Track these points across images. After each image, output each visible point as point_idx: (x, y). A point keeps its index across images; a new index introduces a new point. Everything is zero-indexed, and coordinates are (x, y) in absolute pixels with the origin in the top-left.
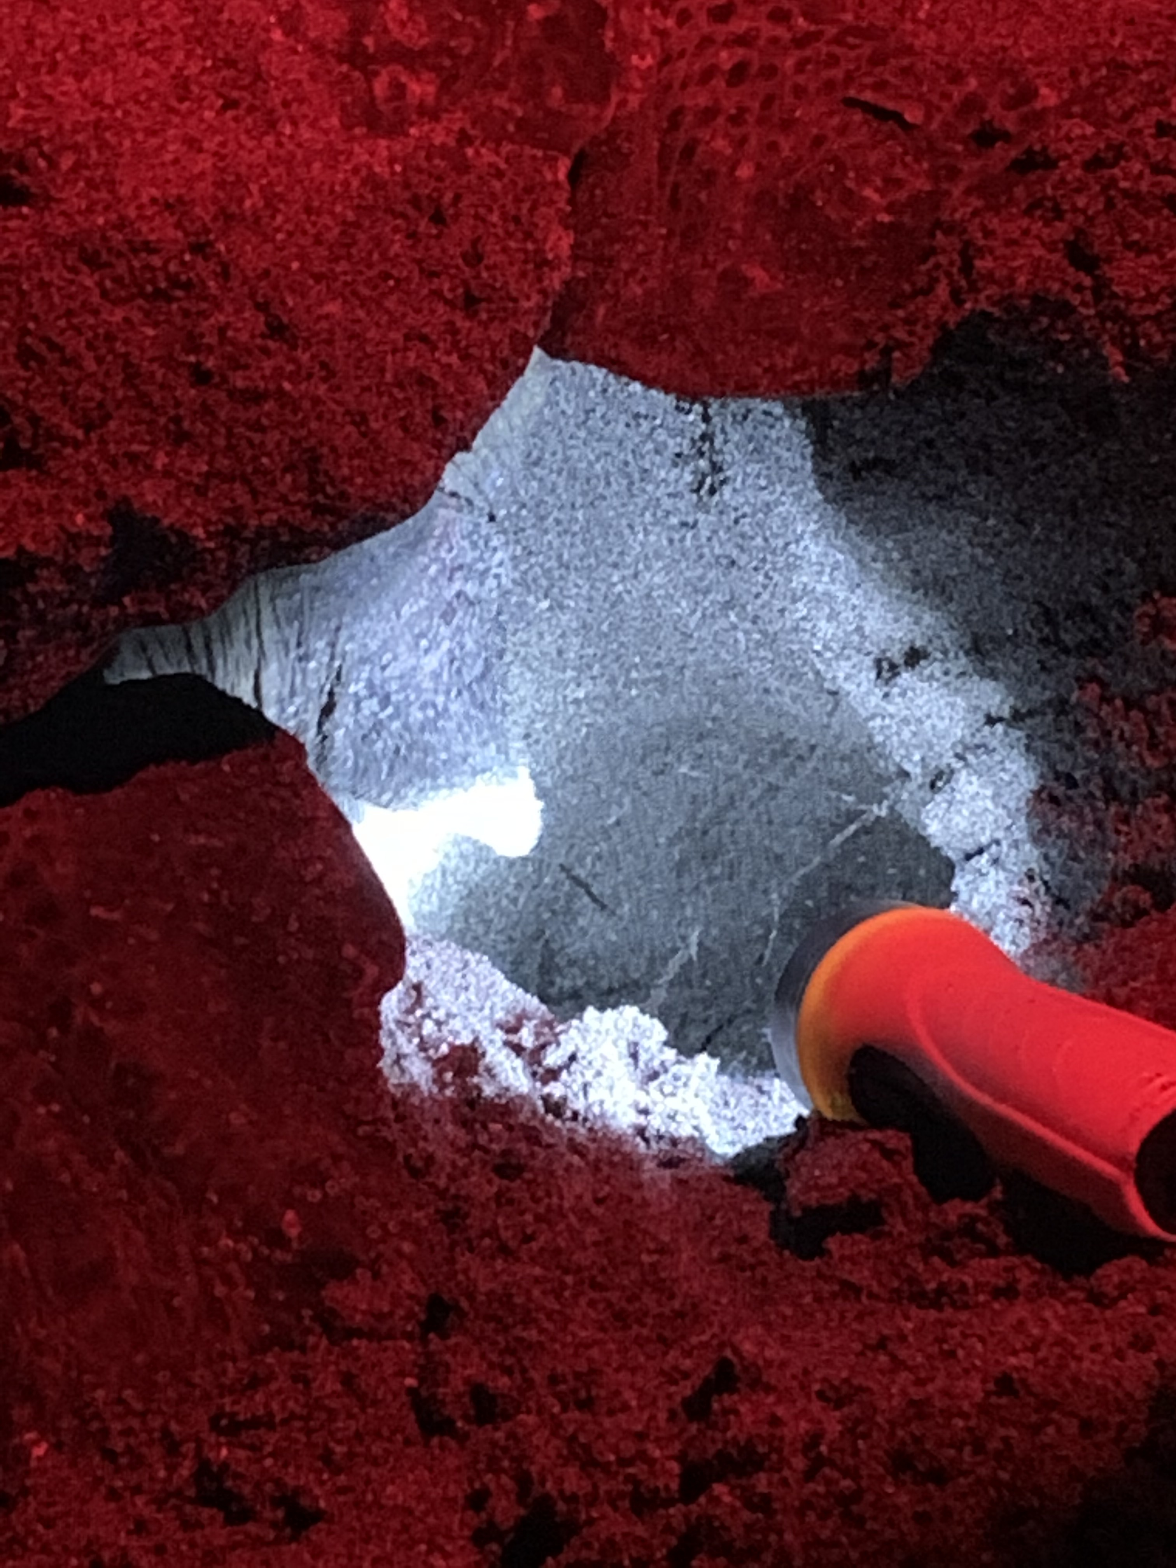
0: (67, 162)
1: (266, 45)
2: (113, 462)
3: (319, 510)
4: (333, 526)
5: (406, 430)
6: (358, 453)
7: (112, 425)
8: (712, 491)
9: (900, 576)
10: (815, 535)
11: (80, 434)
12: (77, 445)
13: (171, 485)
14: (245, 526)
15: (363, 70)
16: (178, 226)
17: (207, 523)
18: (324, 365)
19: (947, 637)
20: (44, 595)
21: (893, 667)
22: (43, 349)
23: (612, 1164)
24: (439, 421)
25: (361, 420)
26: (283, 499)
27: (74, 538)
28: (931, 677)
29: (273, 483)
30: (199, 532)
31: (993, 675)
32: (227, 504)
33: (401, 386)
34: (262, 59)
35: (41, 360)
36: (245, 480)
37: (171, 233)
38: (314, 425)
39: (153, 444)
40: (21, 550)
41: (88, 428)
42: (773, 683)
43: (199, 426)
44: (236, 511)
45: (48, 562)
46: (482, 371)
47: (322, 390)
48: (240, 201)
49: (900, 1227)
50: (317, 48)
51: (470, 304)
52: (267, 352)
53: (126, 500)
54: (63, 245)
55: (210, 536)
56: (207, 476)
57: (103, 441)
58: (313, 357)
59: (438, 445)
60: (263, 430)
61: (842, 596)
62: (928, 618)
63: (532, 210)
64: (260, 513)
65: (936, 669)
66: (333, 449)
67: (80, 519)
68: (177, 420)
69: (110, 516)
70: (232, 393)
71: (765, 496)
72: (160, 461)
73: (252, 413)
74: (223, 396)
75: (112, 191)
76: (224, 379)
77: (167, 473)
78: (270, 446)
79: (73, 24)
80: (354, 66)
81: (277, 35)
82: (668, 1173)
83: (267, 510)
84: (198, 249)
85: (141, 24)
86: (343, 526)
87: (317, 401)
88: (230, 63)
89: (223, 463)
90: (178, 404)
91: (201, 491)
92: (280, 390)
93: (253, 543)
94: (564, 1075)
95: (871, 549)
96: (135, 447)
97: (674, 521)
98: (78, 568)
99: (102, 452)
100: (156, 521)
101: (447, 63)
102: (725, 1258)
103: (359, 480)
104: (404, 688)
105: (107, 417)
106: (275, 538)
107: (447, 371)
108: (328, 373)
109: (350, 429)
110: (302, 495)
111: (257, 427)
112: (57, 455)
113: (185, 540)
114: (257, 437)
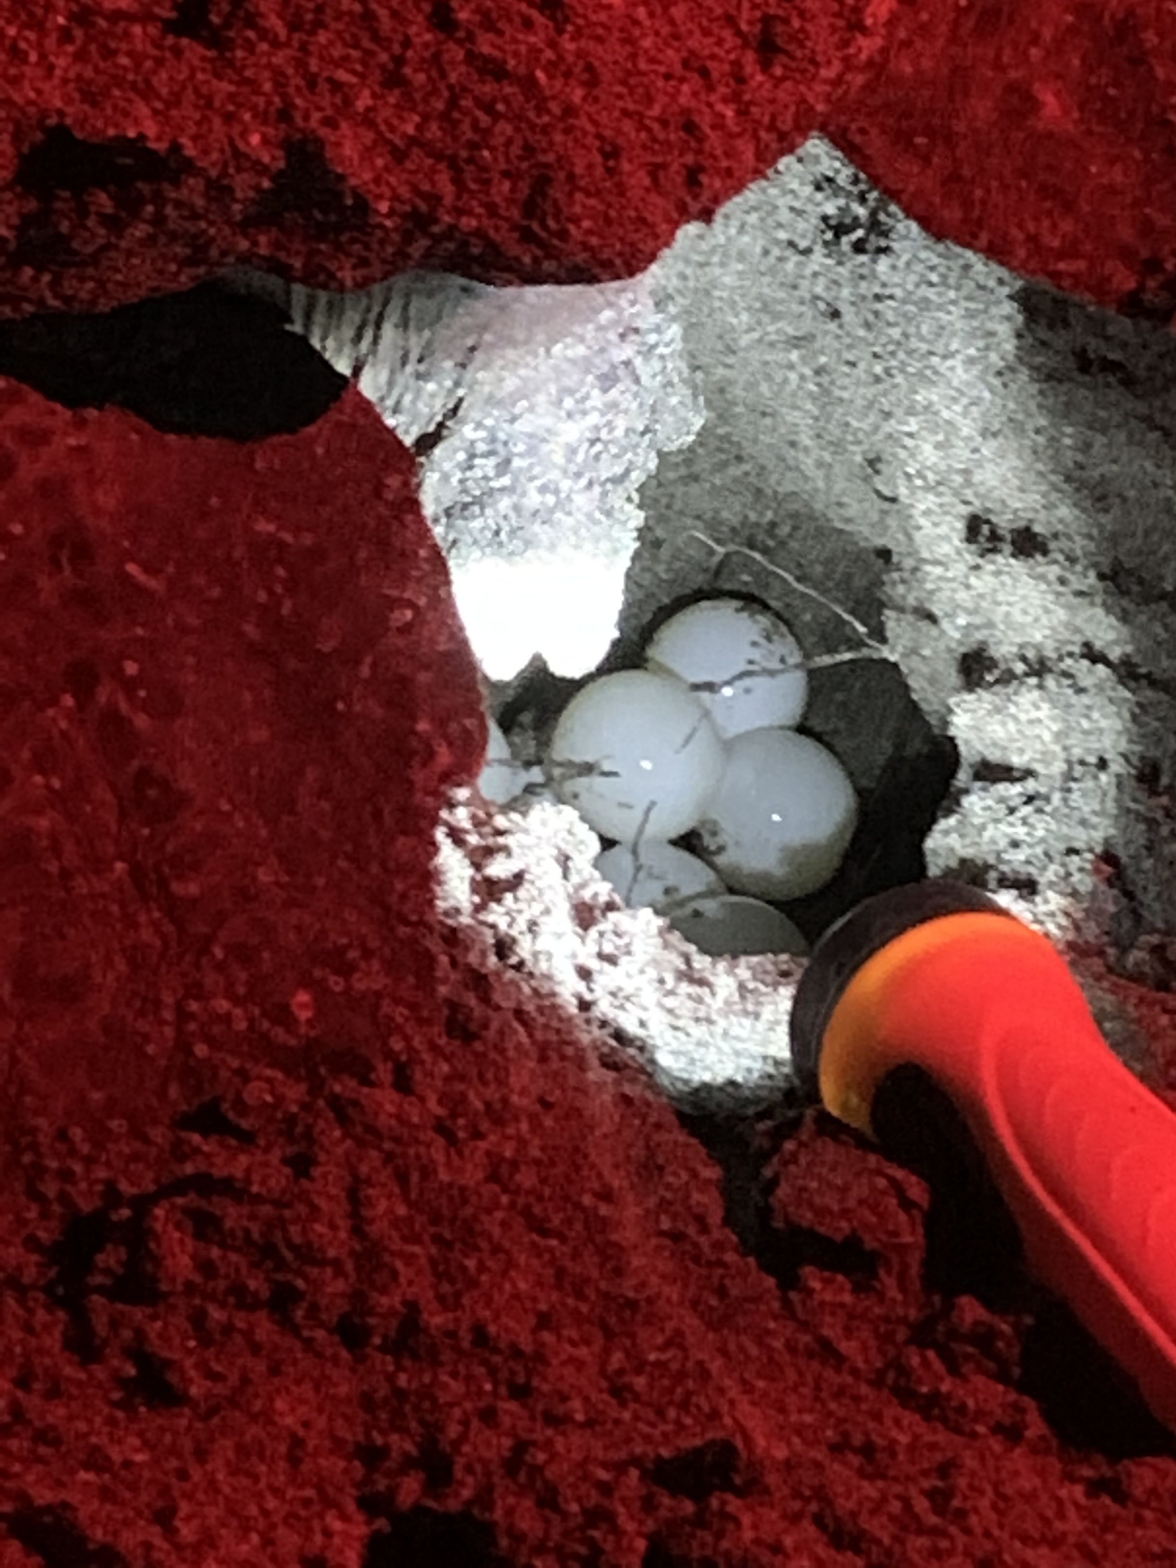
2: (312, 81)
3: (527, 236)
4: (536, 260)
5: (655, 180)
6: (598, 193)
7: (322, 37)
8: (859, 247)
9: (1056, 458)
10: (970, 361)
11: (283, 34)
12: (276, 44)
13: (369, 137)
14: (436, 220)
17: (395, 198)
18: (589, 68)
19: (1079, 545)
20: (178, 204)
21: (995, 537)
23: (563, 1058)
24: (693, 183)
25: (611, 153)
26: (492, 210)
27: (237, 154)
28: (1042, 577)
29: (486, 183)
31: (1125, 618)
32: (426, 187)
33: (664, 123)
36: (453, 163)
38: (558, 138)
39: (362, 76)
40: (175, 148)
41: (294, 26)
42: (806, 440)
43: (421, 77)
44: (434, 199)
45: (200, 172)
46: (755, 136)
47: (577, 95)
49: (894, 1293)
52: (528, 24)
53: (320, 142)
55: (391, 213)
56: (412, 141)
57: (303, 47)
58: (580, 54)
59: (683, 208)
60: (496, 116)
61: (965, 432)
62: (1064, 511)
64: (459, 212)
65: (1054, 571)
66: (571, 177)
68: (399, 61)
69: (287, 145)
70: (471, 57)
71: (930, 293)
72: (363, 101)
73: (488, 89)
74: (461, 55)
76: (471, 37)
77: (367, 120)
78: (498, 141)
82: (610, 1076)
83: (470, 213)
86: (549, 266)
87: (569, 111)
89: (434, 131)
90: (407, 43)
91: (399, 156)
92: (531, 80)
93: (437, 239)
94: (508, 897)
95: (1042, 422)
96: (342, 75)
97: (782, 235)
98: (229, 189)
99: (301, 64)
100: (343, 178)
102: (677, 1237)
103: (586, 224)
104: (531, 451)
105: (319, 24)
106: (465, 244)
107: (719, 124)
108: (592, 81)
109: (598, 159)
110: (515, 213)
111: (489, 108)
112: (250, 47)
113: (362, 206)
114: (484, 120)
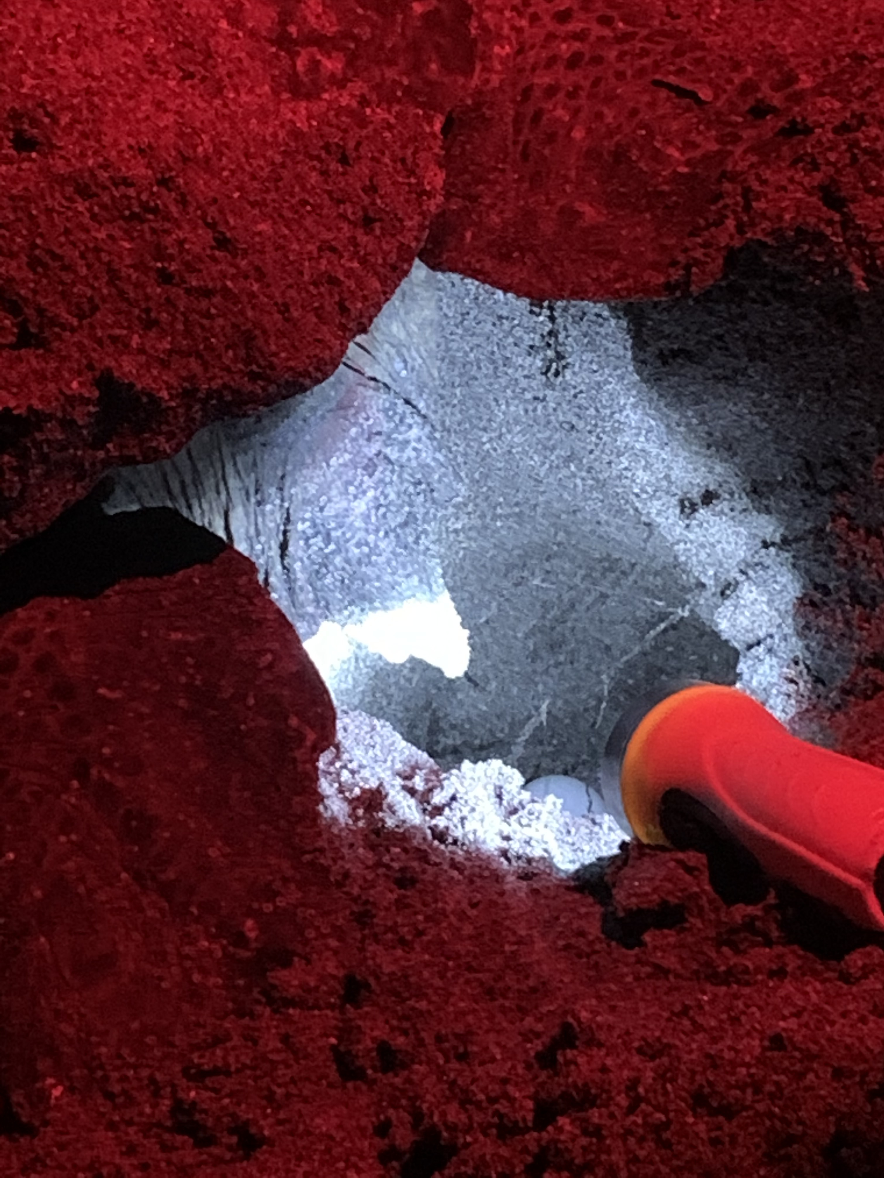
0: (65, 119)
1: (215, 32)
2: (100, 342)
3: (254, 377)
4: (264, 389)
5: (318, 316)
6: (283, 334)
7: (98, 315)
8: (557, 374)
9: (698, 437)
10: (634, 406)
11: (75, 322)
12: (73, 330)
13: (143, 359)
14: (198, 390)
15: (288, 51)
16: (149, 166)
17: (169, 387)
18: (257, 269)
19: (733, 483)
20: (47, 441)
21: (693, 505)
22: (47, 259)
23: (483, 878)
24: (344, 310)
25: (284, 309)
26: (228, 369)
27: (70, 399)
28: (721, 513)
29: (220, 357)
30: (165, 394)
31: (768, 511)
32: (184, 373)
33: (316, 284)
34: (212, 43)
35: (45, 266)
36: (199, 356)
37: (143, 171)
38: (250, 313)
39: (129, 328)
40: (30, 408)
41: (81, 317)
43: (164, 315)
44: (192, 378)
45: (51, 417)
46: (376, 273)
48: (195, 147)
49: (699, 925)
50: (252, 34)
51: (367, 222)
52: (214, 259)
53: (109, 370)
54: (62, 180)
55: (172, 397)
56: (170, 352)
57: (92, 327)
58: (249, 263)
59: (343, 327)
60: (212, 317)
61: (654, 452)
62: (718, 468)
63: (414, 154)
64: (210, 379)
65: (725, 506)
66: (264, 332)
67: (75, 385)
68: (147, 311)
69: (97, 383)
70: (189, 291)
71: (597, 377)
72: (135, 341)
73: (204, 304)
74: (182, 292)
75: (98, 141)
76: (183, 280)
77: (141, 351)
78: (217, 329)
79: (69, 16)
80: (280, 48)
81: (224, 24)
82: (524, 884)
83: (214, 377)
84: (163, 182)
85: (121, 17)
86: (272, 389)
87: (252, 295)
88: (187, 44)
89: (182, 343)
90: (148, 299)
91: (165, 364)
92: (225, 288)
93: (204, 402)
94: (447, 811)
95: (676, 417)
96: (117, 332)
97: (528, 396)
98: (73, 422)
99: (92, 335)
100: (131, 386)
101: (352, 46)
102: (567, 948)
103: (283, 355)
104: (340, 526)
105: (95, 309)
106: (220, 398)
107: (350, 273)
108: (260, 275)
109: (277, 316)
110: (241, 366)
111: (207, 315)
112: (59, 337)
113: (154, 400)
114: (206, 322)
